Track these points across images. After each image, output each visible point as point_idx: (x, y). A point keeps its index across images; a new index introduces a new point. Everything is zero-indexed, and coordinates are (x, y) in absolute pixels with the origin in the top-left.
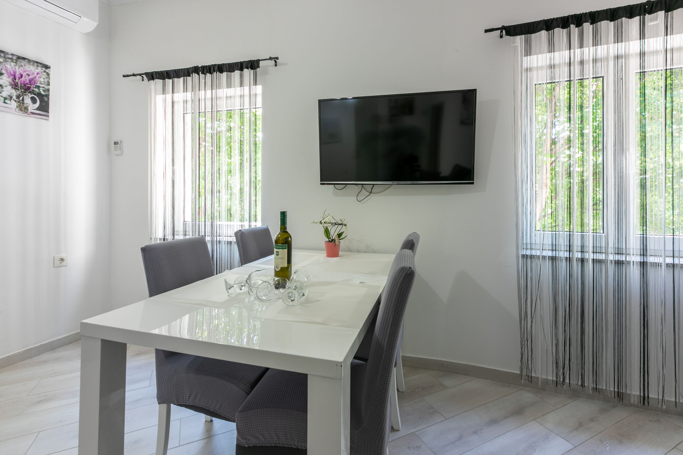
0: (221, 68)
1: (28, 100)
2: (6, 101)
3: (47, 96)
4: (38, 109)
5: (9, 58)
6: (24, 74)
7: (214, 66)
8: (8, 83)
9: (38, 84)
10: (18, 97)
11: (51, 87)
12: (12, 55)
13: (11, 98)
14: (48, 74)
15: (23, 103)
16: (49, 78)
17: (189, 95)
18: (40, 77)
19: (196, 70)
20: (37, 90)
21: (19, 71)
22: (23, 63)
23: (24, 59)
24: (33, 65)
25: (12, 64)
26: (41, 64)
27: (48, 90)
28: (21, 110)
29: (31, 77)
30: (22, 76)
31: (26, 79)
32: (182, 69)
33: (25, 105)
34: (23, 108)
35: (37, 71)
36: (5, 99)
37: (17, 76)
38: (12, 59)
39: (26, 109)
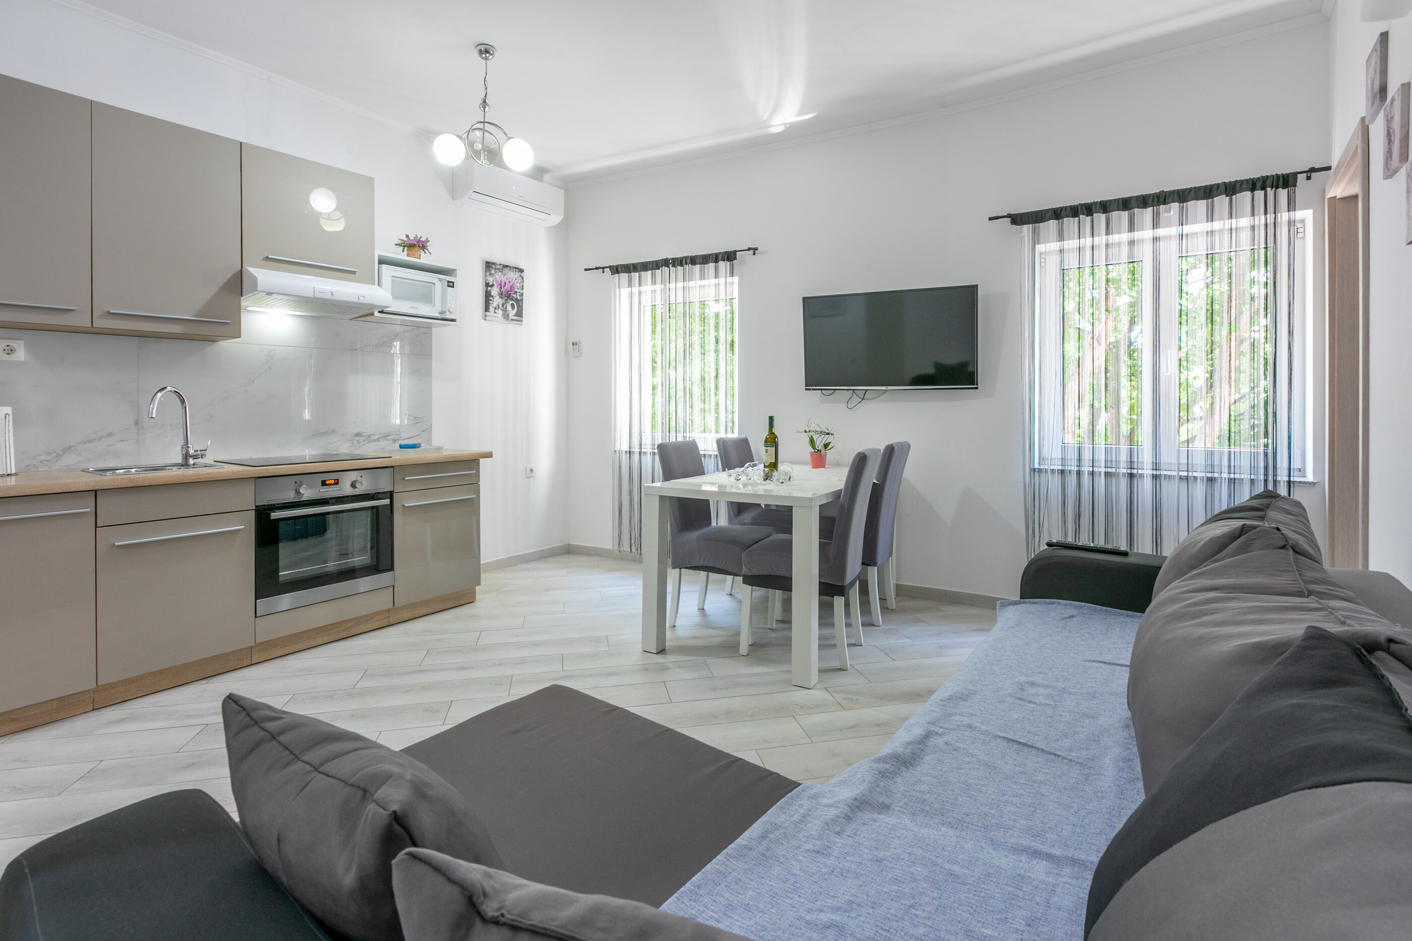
0: (693, 260)
1: (509, 308)
2: (496, 311)
3: (522, 300)
4: (516, 315)
5: (498, 269)
6: (507, 282)
7: (686, 258)
8: (497, 294)
9: (516, 290)
10: (503, 306)
11: (525, 291)
12: (500, 264)
13: (499, 306)
14: (522, 278)
15: (506, 311)
16: (523, 282)
17: (658, 287)
18: (517, 283)
19: (666, 263)
20: (514, 296)
21: (504, 279)
22: (507, 270)
23: (507, 266)
24: (513, 271)
25: (500, 273)
26: (518, 268)
27: (522, 294)
28: (505, 318)
29: (511, 284)
30: (505, 283)
31: (508, 286)
32: (650, 262)
33: (507, 313)
34: (506, 316)
35: (516, 276)
36: (495, 308)
37: (503, 284)
38: (499, 269)
39: (508, 316)
